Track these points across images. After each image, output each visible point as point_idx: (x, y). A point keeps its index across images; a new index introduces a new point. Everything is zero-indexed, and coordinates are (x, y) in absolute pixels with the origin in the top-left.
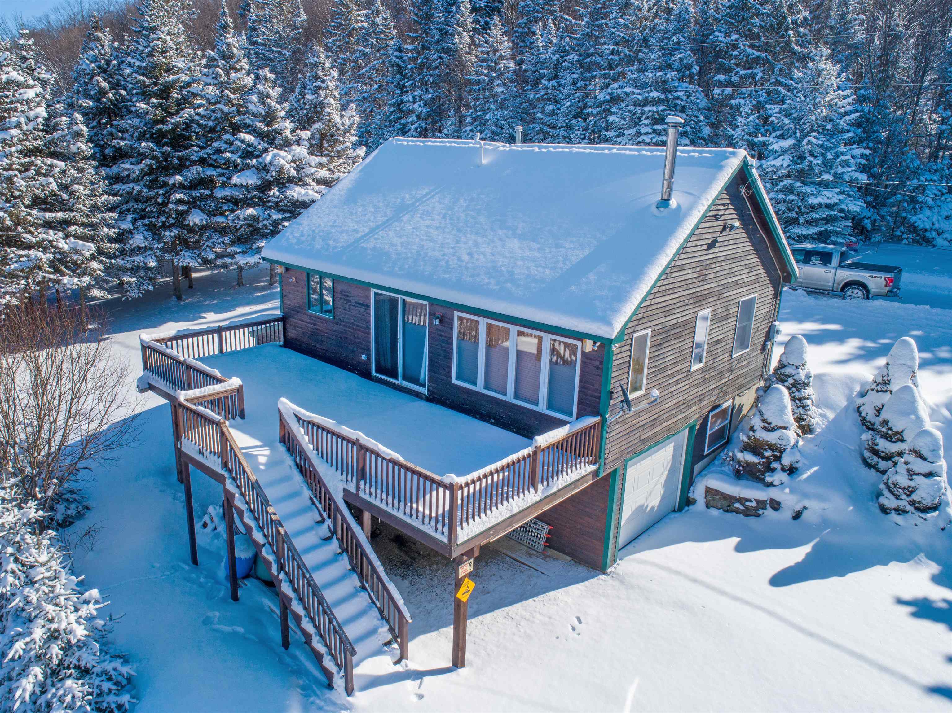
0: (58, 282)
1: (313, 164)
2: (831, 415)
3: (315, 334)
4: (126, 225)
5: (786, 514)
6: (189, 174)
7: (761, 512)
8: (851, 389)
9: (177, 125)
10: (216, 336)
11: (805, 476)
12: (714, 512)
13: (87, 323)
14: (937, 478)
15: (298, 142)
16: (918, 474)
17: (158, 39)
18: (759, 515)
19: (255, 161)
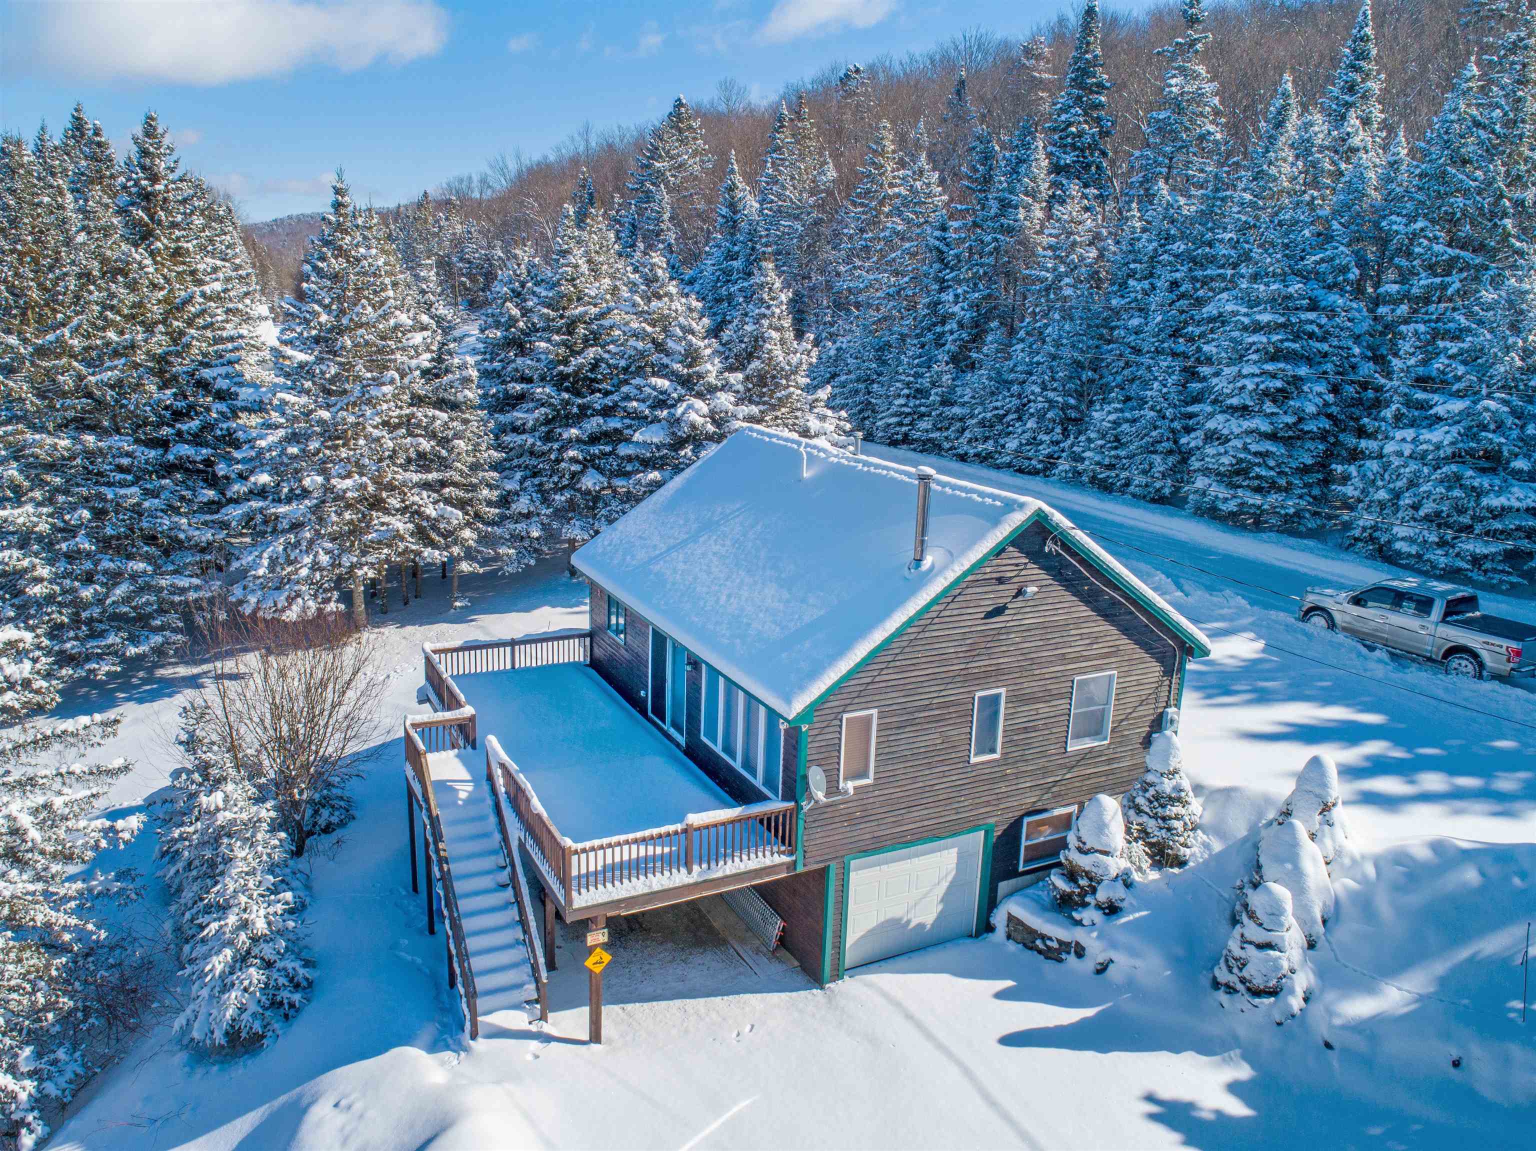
0: (419, 553)
1: (741, 416)
2: (1217, 846)
3: (612, 658)
4: (511, 486)
5: (1087, 966)
6: (588, 426)
7: (1064, 956)
8: (1261, 815)
9: (580, 367)
10: (508, 649)
11: (1123, 920)
12: (1012, 947)
13: (456, 599)
14: (1277, 953)
15: (726, 387)
16: (1251, 943)
17: (567, 265)
18: (1060, 961)
19: (665, 412)
